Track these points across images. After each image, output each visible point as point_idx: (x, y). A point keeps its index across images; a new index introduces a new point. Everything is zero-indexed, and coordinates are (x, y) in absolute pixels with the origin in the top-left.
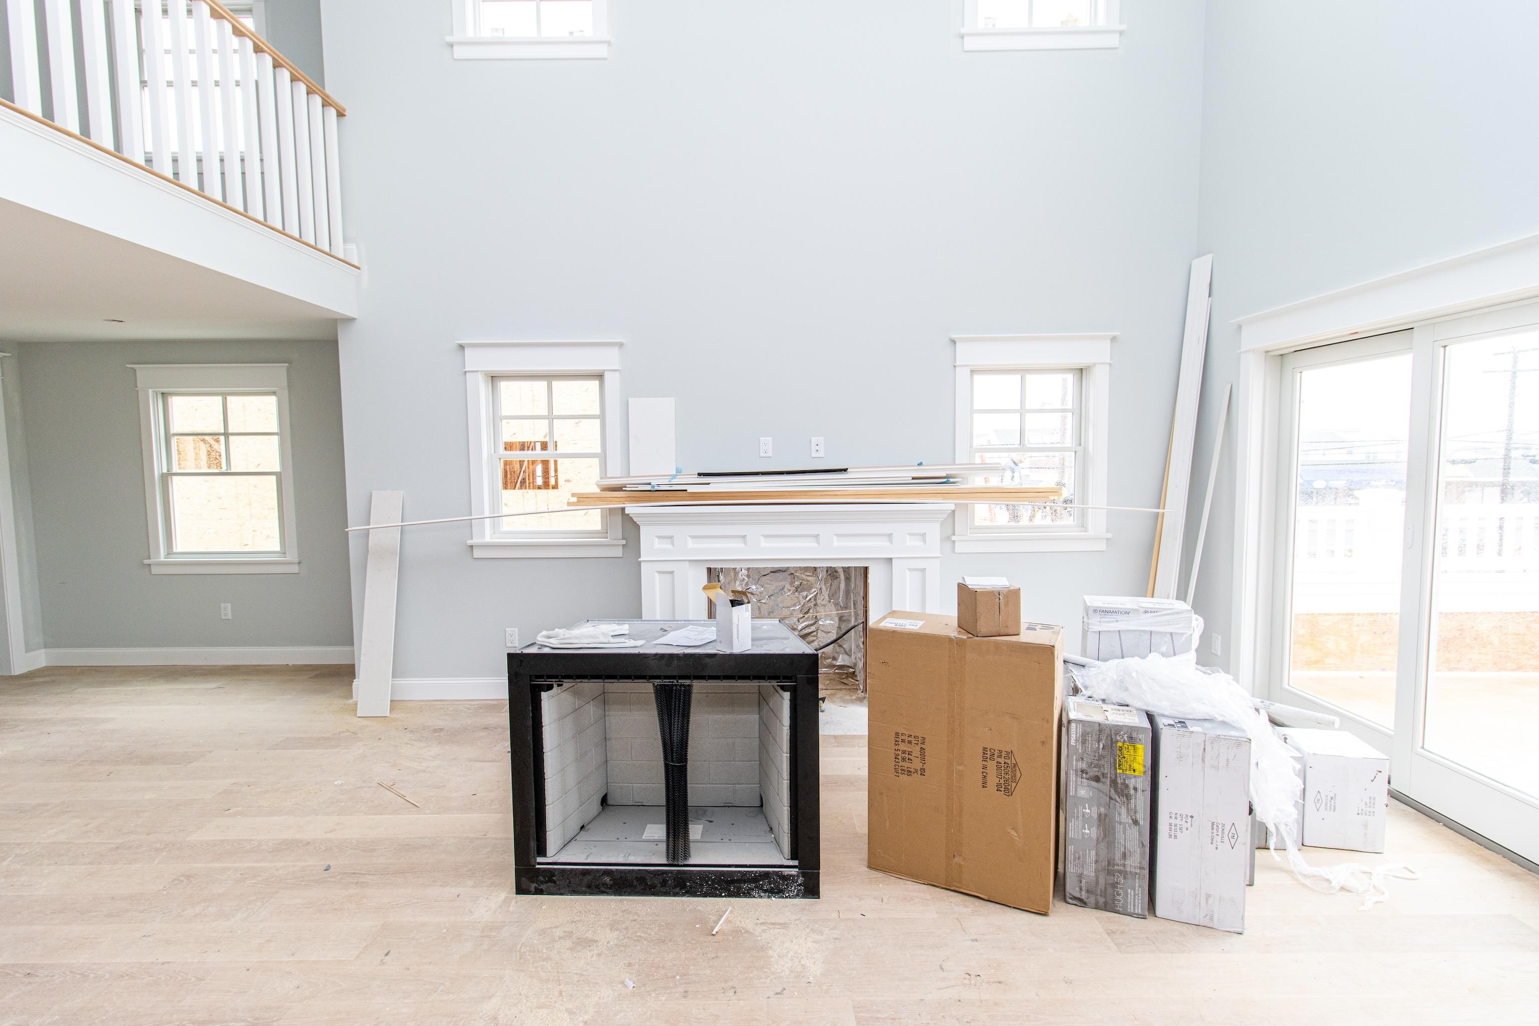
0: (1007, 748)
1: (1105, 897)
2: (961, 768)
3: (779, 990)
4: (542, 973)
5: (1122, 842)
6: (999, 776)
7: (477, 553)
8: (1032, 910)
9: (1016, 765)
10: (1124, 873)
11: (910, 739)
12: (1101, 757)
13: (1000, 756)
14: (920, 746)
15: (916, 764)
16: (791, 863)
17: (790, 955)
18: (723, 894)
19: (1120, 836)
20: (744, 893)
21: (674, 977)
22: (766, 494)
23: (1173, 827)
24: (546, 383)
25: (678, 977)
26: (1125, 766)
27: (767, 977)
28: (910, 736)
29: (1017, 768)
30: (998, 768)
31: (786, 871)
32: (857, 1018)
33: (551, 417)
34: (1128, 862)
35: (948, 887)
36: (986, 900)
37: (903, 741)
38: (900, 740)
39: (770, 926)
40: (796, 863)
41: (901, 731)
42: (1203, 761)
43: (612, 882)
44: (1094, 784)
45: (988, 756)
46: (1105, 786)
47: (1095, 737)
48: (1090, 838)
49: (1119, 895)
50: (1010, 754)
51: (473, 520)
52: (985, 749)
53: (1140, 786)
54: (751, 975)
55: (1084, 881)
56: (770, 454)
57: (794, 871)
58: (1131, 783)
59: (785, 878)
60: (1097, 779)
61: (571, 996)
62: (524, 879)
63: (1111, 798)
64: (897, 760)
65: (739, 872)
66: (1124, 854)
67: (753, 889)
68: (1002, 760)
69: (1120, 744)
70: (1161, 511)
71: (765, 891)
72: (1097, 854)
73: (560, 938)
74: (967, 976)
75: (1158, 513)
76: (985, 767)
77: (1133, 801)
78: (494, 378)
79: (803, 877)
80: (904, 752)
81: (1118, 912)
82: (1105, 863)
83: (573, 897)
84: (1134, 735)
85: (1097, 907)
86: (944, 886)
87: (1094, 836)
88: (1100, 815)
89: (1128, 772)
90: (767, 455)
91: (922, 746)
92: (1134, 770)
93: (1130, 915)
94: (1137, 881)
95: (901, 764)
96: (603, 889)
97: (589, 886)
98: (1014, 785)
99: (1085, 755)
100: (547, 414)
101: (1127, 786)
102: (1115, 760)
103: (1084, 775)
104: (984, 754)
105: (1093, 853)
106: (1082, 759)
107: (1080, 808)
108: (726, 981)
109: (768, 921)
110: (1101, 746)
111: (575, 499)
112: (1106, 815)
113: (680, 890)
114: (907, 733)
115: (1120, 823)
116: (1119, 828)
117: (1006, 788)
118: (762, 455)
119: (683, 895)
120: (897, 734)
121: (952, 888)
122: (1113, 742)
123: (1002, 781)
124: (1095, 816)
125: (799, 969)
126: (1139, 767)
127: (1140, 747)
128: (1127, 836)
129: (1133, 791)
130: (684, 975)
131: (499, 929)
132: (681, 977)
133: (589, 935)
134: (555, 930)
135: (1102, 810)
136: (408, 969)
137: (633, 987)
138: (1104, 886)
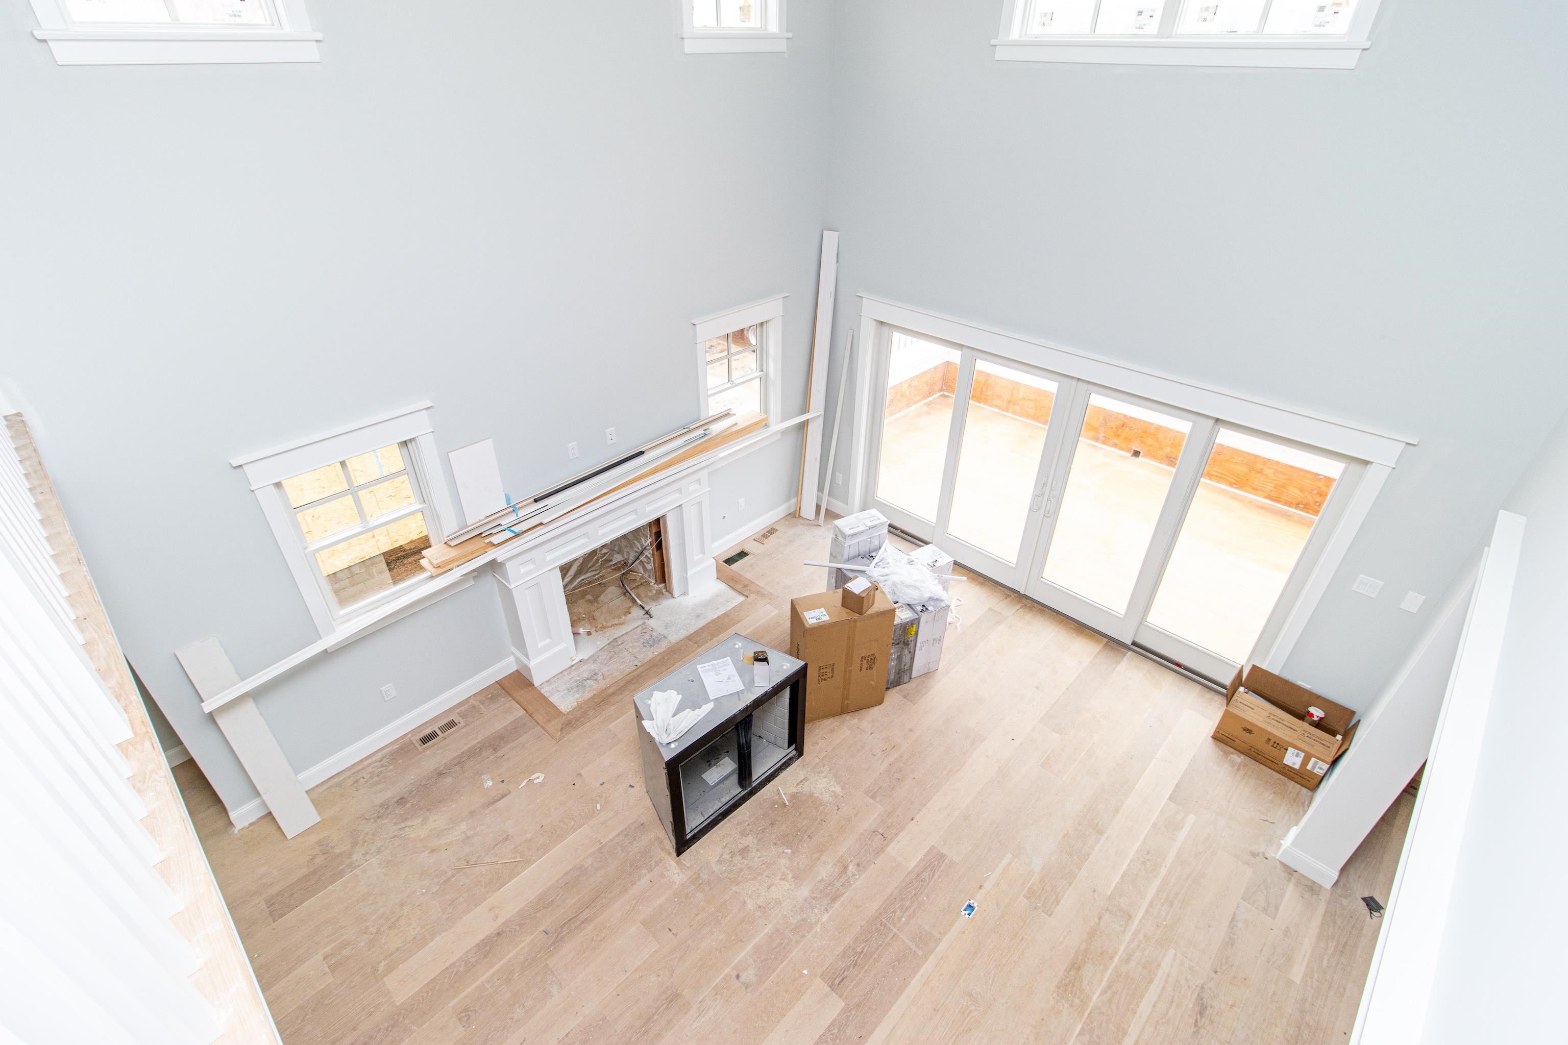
0: (871, 652)
1: (897, 681)
2: (850, 668)
3: (836, 808)
4: (748, 877)
5: (905, 660)
6: (867, 665)
8: (877, 704)
10: (904, 671)
11: (826, 667)
12: (901, 635)
15: (829, 675)
17: (823, 791)
18: (767, 783)
21: (797, 834)
25: (799, 833)
26: (909, 634)
27: (827, 806)
28: (827, 665)
29: (875, 656)
30: (868, 662)
31: (791, 755)
32: (870, 797)
33: (353, 491)
34: (905, 667)
36: (858, 710)
37: (823, 668)
39: (802, 783)
40: (793, 746)
41: (823, 664)
42: (934, 620)
43: (722, 816)
44: (897, 647)
45: (864, 660)
46: (900, 645)
47: (899, 630)
48: (894, 667)
49: (902, 678)
50: (873, 652)
52: (862, 656)
53: (912, 640)
54: (821, 810)
55: (890, 680)
57: (794, 753)
58: (910, 640)
59: (790, 759)
60: (898, 645)
61: (773, 874)
62: (680, 842)
63: (902, 648)
64: (819, 677)
65: (774, 770)
67: (778, 772)
68: (869, 658)
69: (908, 627)
71: (783, 769)
72: (897, 668)
73: (731, 858)
74: (884, 752)
76: (861, 665)
77: (909, 645)
79: (797, 752)
80: (823, 673)
81: (901, 685)
83: (705, 837)
84: (913, 621)
88: (898, 656)
89: (909, 636)
91: (833, 667)
92: (911, 634)
93: (905, 683)
94: (908, 671)
96: (717, 822)
97: (712, 826)
98: (873, 663)
101: (908, 641)
102: (905, 634)
103: (893, 647)
104: (862, 659)
106: (893, 641)
107: (891, 660)
108: (816, 820)
109: (798, 782)
110: (901, 631)
113: (750, 796)
114: (825, 665)
115: (905, 655)
116: (904, 657)
117: (870, 669)
118: (572, 458)
120: (820, 666)
122: (906, 627)
123: (869, 666)
124: (896, 657)
125: (833, 794)
126: (913, 633)
127: (915, 626)
128: (906, 658)
129: (910, 642)
130: (799, 830)
131: (699, 877)
132: (799, 832)
133: (741, 847)
134: (723, 857)
135: (899, 654)
136: (692, 926)
137: (789, 851)
138: (896, 679)
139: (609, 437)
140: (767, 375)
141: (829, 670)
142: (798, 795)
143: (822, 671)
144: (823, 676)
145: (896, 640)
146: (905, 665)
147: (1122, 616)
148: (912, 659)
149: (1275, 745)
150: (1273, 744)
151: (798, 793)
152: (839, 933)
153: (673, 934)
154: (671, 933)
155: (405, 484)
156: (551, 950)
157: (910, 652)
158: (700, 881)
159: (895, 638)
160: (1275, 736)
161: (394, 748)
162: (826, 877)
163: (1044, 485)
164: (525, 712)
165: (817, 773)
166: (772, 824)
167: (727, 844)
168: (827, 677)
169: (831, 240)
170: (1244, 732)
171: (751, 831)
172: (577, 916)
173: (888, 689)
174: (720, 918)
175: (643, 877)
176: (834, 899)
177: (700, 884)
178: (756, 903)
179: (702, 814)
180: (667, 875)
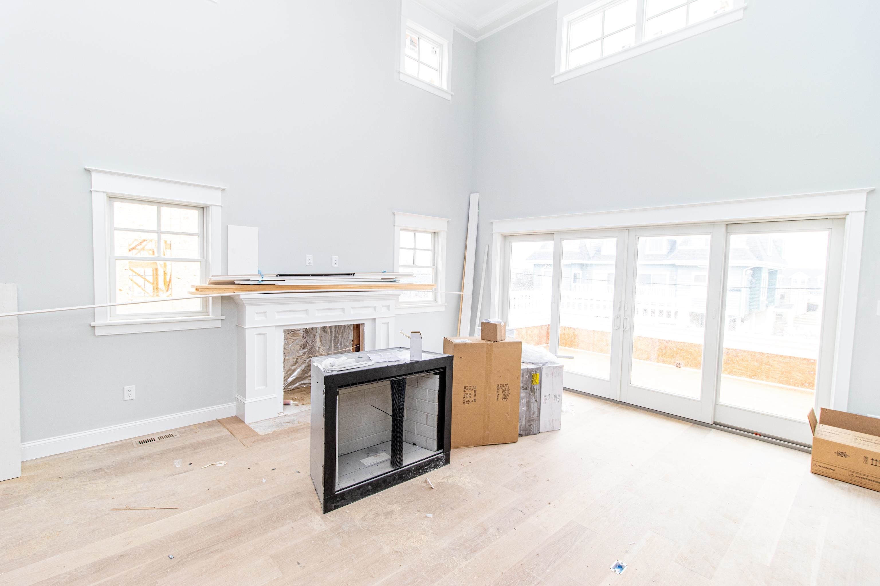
0: (505, 383)
1: (528, 431)
2: (489, 395)
3: (478, 493)
4: (389, 531)
5: (533, 409)
6: (503, 394)
7: (98, 332)
8: (512, 442)
9: (508, 389)
10: (533, 420)
11: (470, 388)
12: (528, 380)
13: (503, 387)
14: (474, 390)
15: (473, 398)
16: (439, 452)
17: (466, 483)
18: (417, 475)
19: (532, 407)
20: (425, 472)
21: (440, 506)
22: (317, 287)
23: (545, 400)
24: (156, 207)
26: (534, 382)
27: (469, 491)
28: (470, 387)
29: (509, 390)
30: (503, 391)
31: (440, 455)
33: (159, 232)
34: (534, 416)
35: (483, 445)
36: (497, 444)
37: (467, 389)
38: (466, 390)
39: (449, 478)
40: (441, 451)
41: (467, 385)
42: (553, 375)
43: (372, 488)
44: (525, 391)
45: (499, 388)
46: (528, 391)
47: (526, 374)
48: (524, 410)
49: (531, 428)
50: (507, 385)
51: (95, 308)
52: (498, 385)
53: (537, 388)
54: (463, 494)
55: (522, 427)
56: (311, 264)
57: (442, 455)
58: (535, 388)
59: (439, 459)
60: (526, 389)
61: (414, 530)
62: (329, 503)
63: (530, 395)
64: (464, 398)
65: (423, 462)
66: (533, 413)
67: (428, 469)
68: (504, 388)
69: (533, 374)
70: (462, 293)
71: (432, 468)
72: (526, 416)
73: (375, 517)
74: (519, 466)
75: (461, 294)
76: (498, 392)
77: (536, 394)
78: (111, 198)
79: (445, 456)
80: (467, 394)
81: (531, 435)
82: (528, 419)
83: (354, 503)
84: (537, 371)
85: (526, 435)
86: (482, 445)
87: (525, 410)
88: (527, 402)
89: (535, 384)
90: (310, 265)
91: (475, 390)
92: (536, 383)
93: (534, 434)
94: (536, 422)
95: (466, 399)
96: (368, 493)
97: (361, 494)
98: (507, 396)
99: (523, 381)
100: (157, 230)
101: (534, 389)
102: (531, 381)
103: (523, 388)
104: (498, 387)
105: (525, 416)
106: (522, 383)
107: (521, 400)
108: (459, 499)
110: (528, 376)
111: (194, 290)
112: (529, 401)
113: (401, 480)
114: (469, 386)
115: (532, 403)
116: (532, 404)
117: (505, 399)
118: (308, 264)
119: (402, 482)
120: (465, 387)
121: (485, 445)
122: (531, 374)
123: (504, 396)
124: (525, 402)
125: (475, 485)
126: (537, 381)
127: (538, 374)
128: (534, 407)
129: (536, 390)
130: (442, 504)
131: (341, 528)
132: (442, 505)
133: (385, 511)
134: (367, 516)
135: (528, 399)
136: (322, 562)
137: (431, 516)
138: (527, 427)
139: (334, 262)
140: (437, 268)
141: (472, 392)
142: (443, 484)
143: (467, 392)
144: (467, 397)
145: (524, 384)
146: (533, 414)
147: (700, 400)
148: (539, 409)
149: (874, 463)
150: (872, 462)
151: (443, 483)
152: (479, 577)
153: (301, 566)
154: (299, 566)
155: (196, 241)
156: (167, 571)
157: (536, 401)
158: (341, 531)
159: (524, 382)
160: (870, 452)
161: (115, 445)
162: (466, 535)
163: (620, 309)
164: (230, 433)
165: (462, 473)
166: (418, 499)
167: (373, 508)
168: (471, 399)
169: (475, 198)
170: (839, 457)
171: (397, 502)
172: (209, 547)
173: (521, 435)
174: (353, 558)
175: (286, 525)
176: (474, 551)
177: (341, 532)
178: (393, 549)
179: (354, 480)
180: (309, 525)
